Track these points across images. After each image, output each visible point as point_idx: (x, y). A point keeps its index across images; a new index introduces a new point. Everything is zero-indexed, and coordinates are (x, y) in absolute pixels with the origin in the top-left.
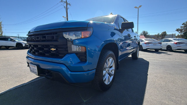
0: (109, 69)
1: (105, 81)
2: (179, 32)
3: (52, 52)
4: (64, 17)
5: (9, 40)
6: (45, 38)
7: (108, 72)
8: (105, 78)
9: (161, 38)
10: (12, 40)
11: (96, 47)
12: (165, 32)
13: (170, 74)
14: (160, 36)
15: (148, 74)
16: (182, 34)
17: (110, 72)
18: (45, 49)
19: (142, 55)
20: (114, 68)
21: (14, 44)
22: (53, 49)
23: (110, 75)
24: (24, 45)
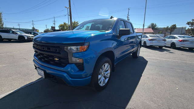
0: (105, 73)
1: (100, 83)
2: (190, 25)
3: (56, 61)
4: (66, 7)
5: (11, 32)
6: (50, 50)
7: (103, 75)
8: (100, 81)
9: (169, 31)
10: (13, 32)
11: (94, 55)
12: (175, 25)
13: (162, 75)
14: (169, 29)
15: (142, 75)
16: (193, 28)
17: (106, 75)
18: (50, 58)
19: (143, 53)
20: (109, 71)
21: (16, 37)
22: (56, 59)
23: (105, 77)
24: (26, 38)
